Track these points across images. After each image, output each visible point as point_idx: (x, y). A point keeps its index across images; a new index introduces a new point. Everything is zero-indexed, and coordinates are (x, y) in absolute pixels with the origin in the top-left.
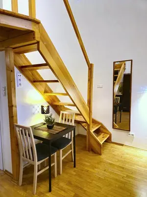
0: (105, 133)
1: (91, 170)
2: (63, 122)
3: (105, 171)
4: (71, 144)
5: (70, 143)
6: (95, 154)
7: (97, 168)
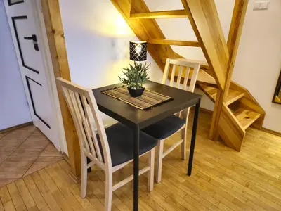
0: (252, 110)
1: (216, 179)
2: (171, 84)
3: (247, 186)
4: (184, 129)
5: (183, 127)
6: (226, 148)
7: (230, 178)
